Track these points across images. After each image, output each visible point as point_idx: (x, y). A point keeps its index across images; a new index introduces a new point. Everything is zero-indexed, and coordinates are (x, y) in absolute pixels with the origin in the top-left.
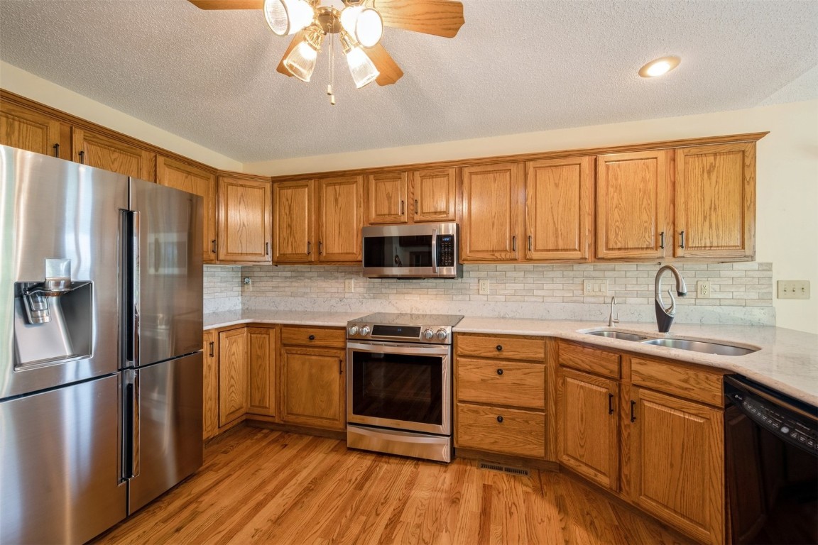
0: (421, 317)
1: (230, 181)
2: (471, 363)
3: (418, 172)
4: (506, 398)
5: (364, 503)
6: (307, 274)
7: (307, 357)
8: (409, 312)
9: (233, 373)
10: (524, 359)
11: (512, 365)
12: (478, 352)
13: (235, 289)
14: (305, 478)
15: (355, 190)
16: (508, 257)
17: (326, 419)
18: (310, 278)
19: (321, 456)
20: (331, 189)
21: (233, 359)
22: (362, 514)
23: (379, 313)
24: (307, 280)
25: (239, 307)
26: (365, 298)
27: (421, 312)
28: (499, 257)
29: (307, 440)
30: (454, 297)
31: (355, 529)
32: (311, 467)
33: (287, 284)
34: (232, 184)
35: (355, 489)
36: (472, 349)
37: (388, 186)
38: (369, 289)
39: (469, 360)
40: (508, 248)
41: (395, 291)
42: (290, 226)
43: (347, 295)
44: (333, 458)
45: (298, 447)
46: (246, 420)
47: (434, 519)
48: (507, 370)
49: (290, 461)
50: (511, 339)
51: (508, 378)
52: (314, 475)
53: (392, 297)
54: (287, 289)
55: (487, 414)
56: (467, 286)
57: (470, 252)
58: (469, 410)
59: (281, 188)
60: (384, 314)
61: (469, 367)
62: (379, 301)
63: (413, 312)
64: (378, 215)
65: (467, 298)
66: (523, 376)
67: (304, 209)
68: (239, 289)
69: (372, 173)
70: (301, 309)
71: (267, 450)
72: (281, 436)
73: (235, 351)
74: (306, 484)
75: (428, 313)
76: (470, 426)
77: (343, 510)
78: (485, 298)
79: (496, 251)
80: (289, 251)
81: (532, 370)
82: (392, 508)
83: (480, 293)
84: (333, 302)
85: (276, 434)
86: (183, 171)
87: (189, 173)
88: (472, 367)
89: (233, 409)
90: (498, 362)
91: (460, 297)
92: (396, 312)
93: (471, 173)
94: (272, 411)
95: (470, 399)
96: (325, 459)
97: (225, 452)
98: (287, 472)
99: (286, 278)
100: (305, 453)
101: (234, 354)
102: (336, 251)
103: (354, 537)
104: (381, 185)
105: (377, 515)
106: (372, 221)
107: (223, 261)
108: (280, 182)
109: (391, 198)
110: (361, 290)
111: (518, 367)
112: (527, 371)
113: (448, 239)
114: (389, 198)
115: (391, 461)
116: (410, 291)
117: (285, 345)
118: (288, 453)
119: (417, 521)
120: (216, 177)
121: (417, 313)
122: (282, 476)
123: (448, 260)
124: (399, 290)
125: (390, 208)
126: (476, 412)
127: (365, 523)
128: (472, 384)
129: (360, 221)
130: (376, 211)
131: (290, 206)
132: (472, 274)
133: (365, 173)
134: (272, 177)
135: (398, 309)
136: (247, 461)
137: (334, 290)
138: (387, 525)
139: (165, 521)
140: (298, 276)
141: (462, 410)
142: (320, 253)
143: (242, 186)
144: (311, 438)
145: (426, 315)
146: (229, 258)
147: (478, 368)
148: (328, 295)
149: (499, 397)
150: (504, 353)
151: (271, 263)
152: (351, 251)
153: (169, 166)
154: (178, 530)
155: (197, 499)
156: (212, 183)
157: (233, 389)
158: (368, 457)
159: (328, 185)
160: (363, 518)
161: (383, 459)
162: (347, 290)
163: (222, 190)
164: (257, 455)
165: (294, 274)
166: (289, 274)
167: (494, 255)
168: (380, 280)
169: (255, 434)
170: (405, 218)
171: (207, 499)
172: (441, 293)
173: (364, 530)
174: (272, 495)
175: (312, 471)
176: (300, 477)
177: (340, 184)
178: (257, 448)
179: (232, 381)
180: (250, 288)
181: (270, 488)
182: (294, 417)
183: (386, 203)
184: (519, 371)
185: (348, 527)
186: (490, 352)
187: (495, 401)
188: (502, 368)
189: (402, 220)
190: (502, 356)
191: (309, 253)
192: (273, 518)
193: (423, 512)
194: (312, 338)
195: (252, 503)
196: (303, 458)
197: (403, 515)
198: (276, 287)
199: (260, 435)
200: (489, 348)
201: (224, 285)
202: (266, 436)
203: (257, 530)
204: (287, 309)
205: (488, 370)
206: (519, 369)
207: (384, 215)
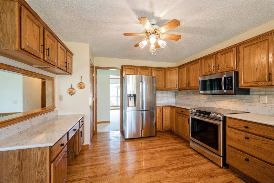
0: (228, 110)
1: (168, 70)
2: (233, 131)
3: (220, 54)
4: (250, 151)
5: (182, 159)
6: (190, 93)
7: (182, 117)
8: (223, 108)
9: (166, 117)
10: (262, 135)
11: (254, 137)
12: (236, 127)
13: (173, 97)
14: (174, 148)
15: (198, 65)
16: (266, 84)
17: (186, 136)
18: (191, 94)
19: (182, 145)
20: (192, 66)
21: (166, 114)
22: (179, 161)
23: (211, 107)
24: (190, 95)
25: (174, 102)
26: (207, 101)
27: (228, 109)
28: (261, 84)
29: (182, 140)
30: (245, 103)
31: (175, 162)
32: (177, 146)
33: (185, 96)
34: (168, 71)
35: (183, 156)
36: (233, 125)
37: (209, 61)
38: (208, 98)
39: (232, 129)
40: (267, 80)
41: (218, 100)
42: (182, 79)
43: (201, 100)
44: (185, 147)
45: (178, 141)
46: (170, 130)
47: (198, 174)
48: (251, 138)
49: (174, 143)
50: (254, 124)
51: (252, 142)
52: (176, 148)
53: (216, 101)
54: (185, 97)
55: (240, 155)
56: (252, 99)
57: (244, 83)
58: (232, 150)
59: (180, 69)
60: (213, 108)
61: (232, 132)
62: (211, 103)
63: (225, 108)
64: (205, 72)
65: (253, 104)
66: (261, 144)
67: (185, 74)
68: (175, 97)
69: (203, 58)
70: (188, 103)
71: (171, 139)
72: (177, 137)
73: (167, 112)
74: (172, 149)
75: (231, 109)
76: (232, 157)
77: (176, 157)
78: (264, 105)
79: (259, 82)
80: (182, 86)
81: (267, 142)
82: (188, 165)
83: (260, 102)
84: (196, 102)
85: (176, 136)
86: (157, 70)
87: (158, 70)
88: (233, 132)
89: (166, 126)
90: (246, 133)
91: (248, 104)
92: (218, 107)
93: (244, 47)
94: (175, 130)
95: (233, 146)
96: (182, 146)
97: (163, 135)
98: (171, 144)
99: (185, 94)
100: (179, 143)
101: (166, 113)
102: (193, 86)
103: (173, 163)
104: (206, 62)
105: (183, 163)
106: (203, 75)
107: (166, 90)
108: (180, 67)
109: (210, 65)
110: (206, 99)
111: (258, 139)
112: (263, 142)
113: (230, 78)
114: (209, 65)
115: (201, 156)
116: (224, 100)
117: (177, 113)
118: (175, 141)
119: (192, 171)
120: (165, 70)
121: (226, 109)
122: (169, 144)
123: (230, 87)
124: (219, 99)
125: (209, 69)
126: (235, 152)
127: (178, 163)
128: (233, 140)
129: (200, 75)
130: (205, 71)
131: (182, 74)
132: (255, 93)
133: (201, 59)
134: (178, 66)
135: (218, 106)
136: (165, 139)
137: (197, 98)
138: (183, 166)
139: (146, 141)
140: (188, 94)
141: (229, 149)
142: (189, 87)
143: (171, 70)
144: (183, 141)
145: (230, 110)
146: (168, 89)
147: (236, 134)
148: (196, 100)
149: (247, 150)
150: (250, 130)
151: (178, 90)
152: (197, 86)
153: (154, 70)
154: (147, 143)
155: (152, 140)
156: (164, 71)
157: (166, 121)
158: (194, 152)
159: (191, 65)
160: (179, 162)
161: (199, 155)
162: (201, 98)
163: (166, 72)
164: (168, 138)
165: (187, 93)
166: (185, 93)
167: (257, 84)
168: (212, 95)
169: (171, 135)
170: (214, 72)
171: (154, 141)
172: (238, 101)
173: (177, 163)
174: (164, 147)
175: (176, 147)
176: (173, 147)
177: (194, 64)
178: (169, 137)
179: (166, 119)
180: (177, 97)
181: (165, 145)
182: (179, 133)
183: (208, 67)
184: (259, 141)
185: (174, 161)
186: (242, 128)
187: (245, 151)
188: (249, 137)
189: (214, 73)
190: (248, 131)
191: (186, 87)
192: (161, 150)
193: (197, 171)
194: (182, 111)
195: (160, 146)
196: (177, 144)
197: (190, 168)
198: (182, 97)
199: (172, 135)
200: (242, 126)
201: (170, 96)
202: (173, 136)
203: (157, 150)
204: (185, 103)
205: (242, 136)
206: (259, 140)
207: (207, 72)
